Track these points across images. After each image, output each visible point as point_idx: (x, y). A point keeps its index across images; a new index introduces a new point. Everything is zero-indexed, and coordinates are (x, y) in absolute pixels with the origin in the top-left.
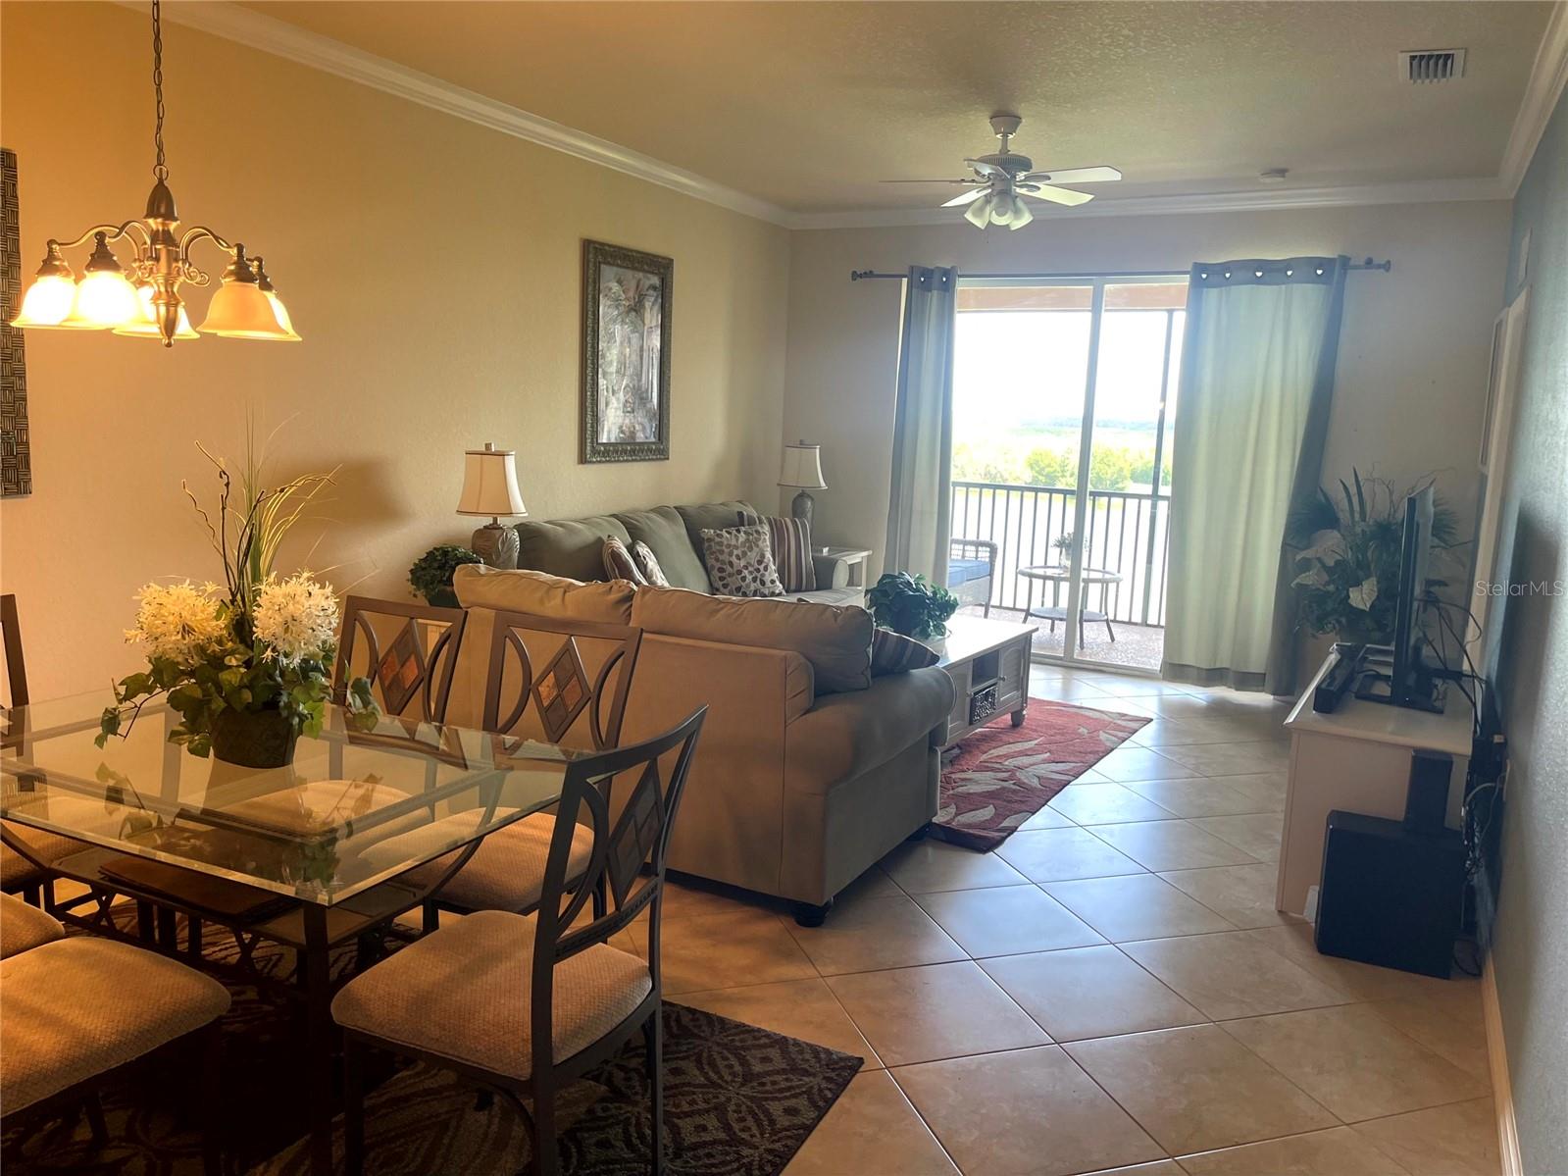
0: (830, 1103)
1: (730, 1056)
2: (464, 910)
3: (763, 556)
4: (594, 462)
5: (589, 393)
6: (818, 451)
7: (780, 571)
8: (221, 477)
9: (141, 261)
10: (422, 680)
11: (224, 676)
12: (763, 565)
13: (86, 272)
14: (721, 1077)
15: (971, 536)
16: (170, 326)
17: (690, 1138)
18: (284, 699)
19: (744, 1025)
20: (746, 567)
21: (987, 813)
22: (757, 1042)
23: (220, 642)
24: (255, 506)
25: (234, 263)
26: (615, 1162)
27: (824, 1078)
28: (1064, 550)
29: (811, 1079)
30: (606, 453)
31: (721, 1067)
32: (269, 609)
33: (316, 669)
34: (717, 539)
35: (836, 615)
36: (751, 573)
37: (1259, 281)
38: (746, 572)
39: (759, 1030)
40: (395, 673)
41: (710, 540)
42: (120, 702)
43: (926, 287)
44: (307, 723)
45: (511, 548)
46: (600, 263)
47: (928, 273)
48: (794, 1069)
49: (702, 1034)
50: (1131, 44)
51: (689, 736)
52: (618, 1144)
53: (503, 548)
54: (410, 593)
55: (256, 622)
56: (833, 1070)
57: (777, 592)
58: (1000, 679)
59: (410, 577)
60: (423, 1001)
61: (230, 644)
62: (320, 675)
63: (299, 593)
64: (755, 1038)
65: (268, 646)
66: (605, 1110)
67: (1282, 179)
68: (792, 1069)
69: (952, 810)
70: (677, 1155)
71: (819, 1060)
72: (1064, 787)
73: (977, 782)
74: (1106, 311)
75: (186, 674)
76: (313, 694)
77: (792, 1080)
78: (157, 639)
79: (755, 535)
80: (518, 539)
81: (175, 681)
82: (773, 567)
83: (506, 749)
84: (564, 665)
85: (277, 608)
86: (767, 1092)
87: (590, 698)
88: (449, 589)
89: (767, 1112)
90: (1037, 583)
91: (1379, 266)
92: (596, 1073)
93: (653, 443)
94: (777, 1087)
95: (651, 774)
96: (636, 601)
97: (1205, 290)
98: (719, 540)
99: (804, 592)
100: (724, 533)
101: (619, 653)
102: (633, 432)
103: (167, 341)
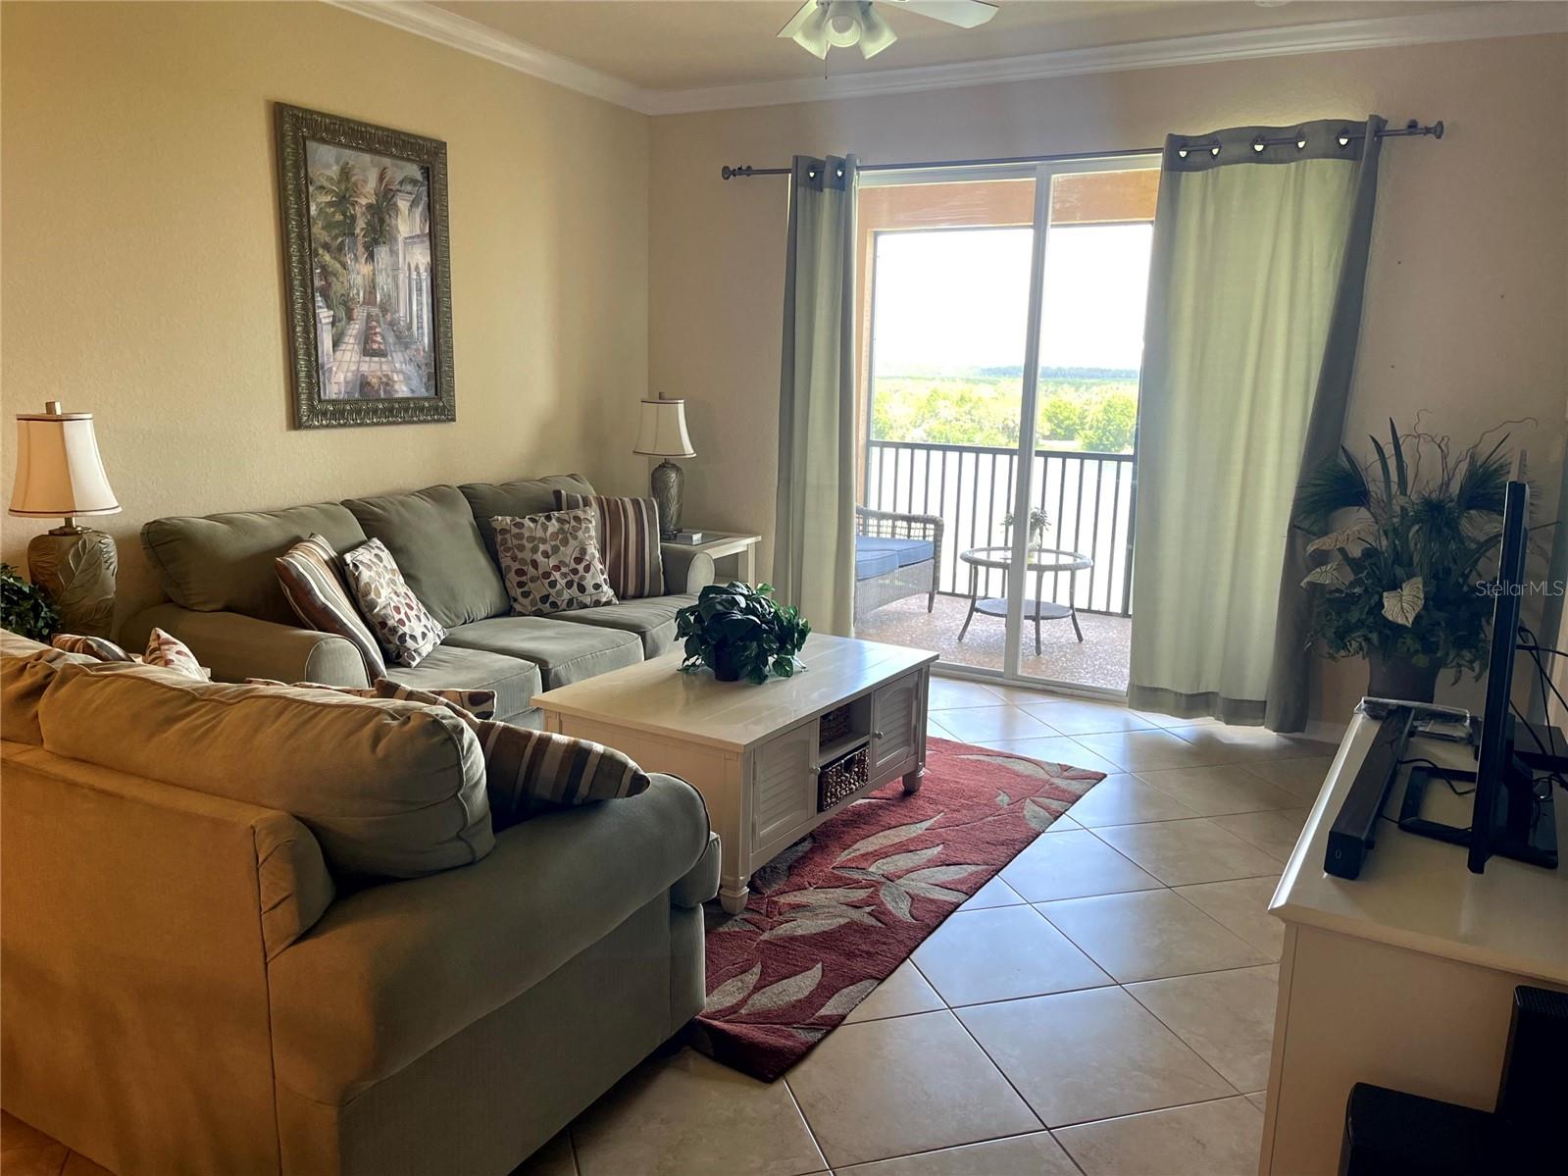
3: (583, 551)
4: (315, 427)
6: (681, 408)
7: (611, 571)
12: (583, 565)
21: (806, 983)
30: (337, 413)
34: (515, 530)
36: (564, 575)
37: (1258, 158)
38: (557, 575)
41: (504, 531)
43: (816, 185)
46: (304, 139)
47: (817, 166)
57: (604, 600)
58: (875, 736)
69: (753, 978)
72: (946, 917)
73: (813, 913)
79: (573, 523)
82: (600, 567)
91: (1427, 131)
93: (426, 399)
97: (1184, 173)
98: (518, 531)
99: (648, 597)
100: (527, 522)
102: (388, 384)
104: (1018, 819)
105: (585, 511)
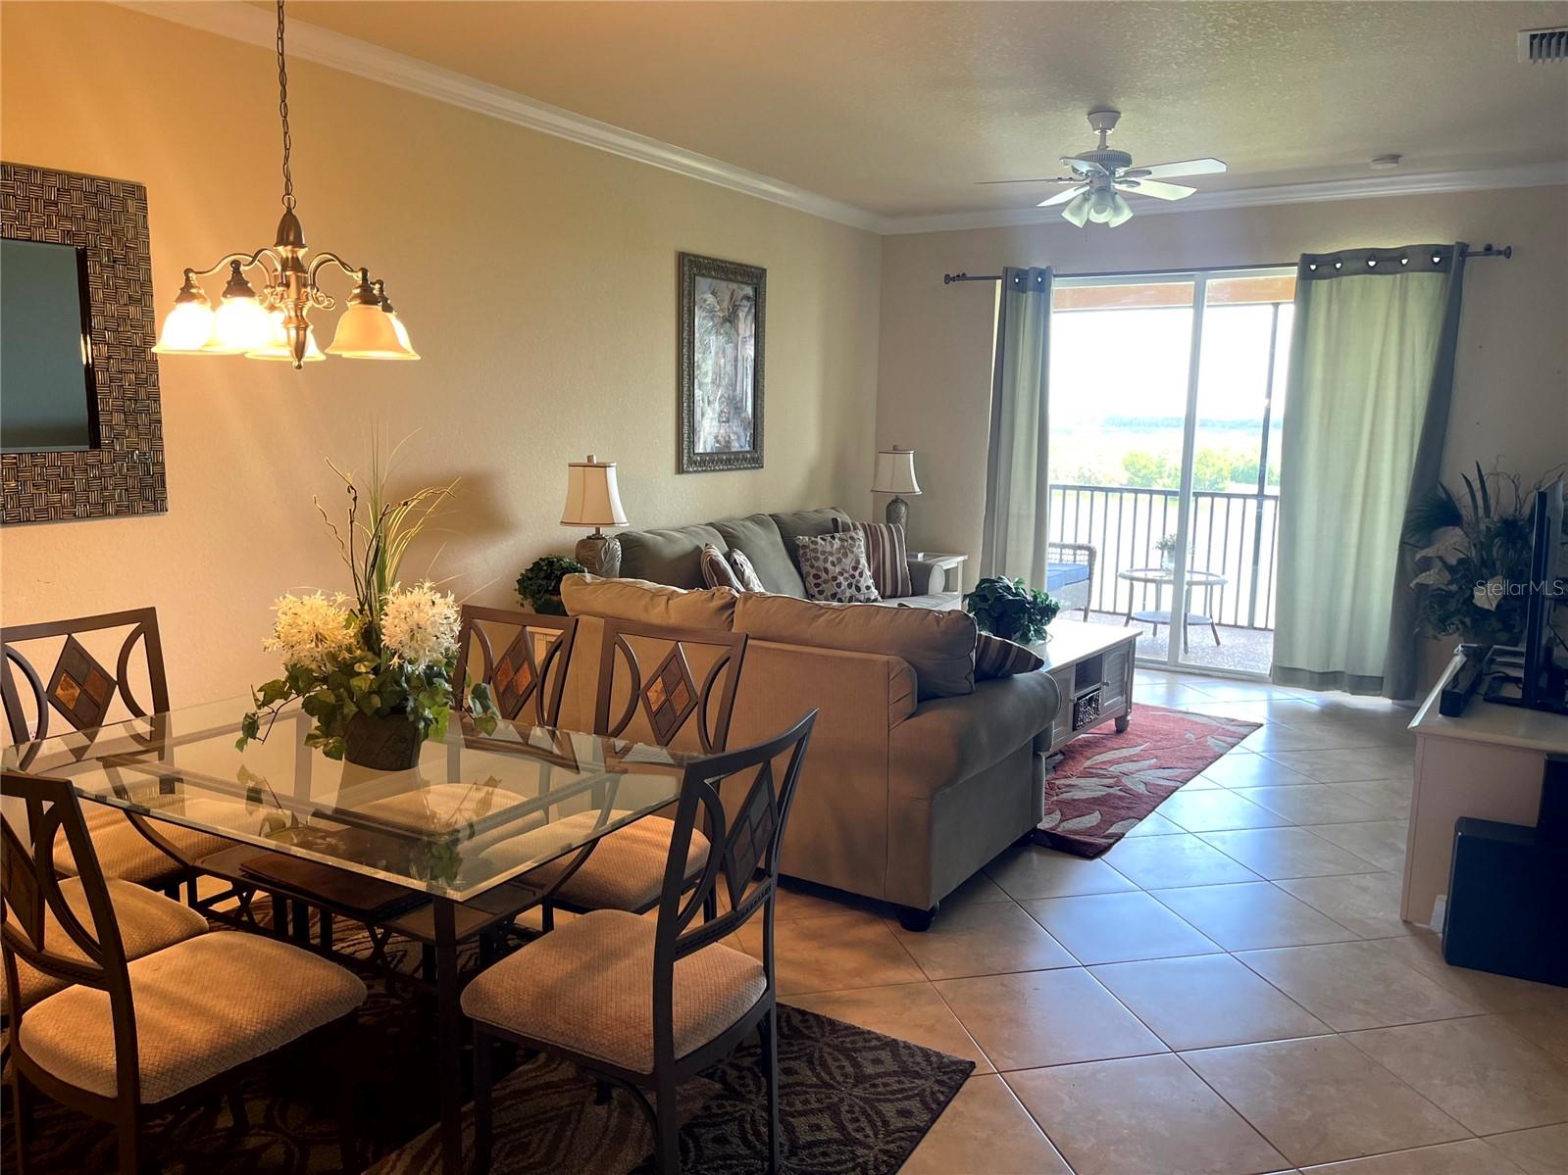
0: (943, 1106)
1: (840, 1056)
2: (581, 910)
3: (858, 562)
4: (691, 473)
5: (685, 405)
6: (911, 455)
7: (876, 577)
8: (349, 492)
9: (272, 287)
10: (536, 685)
11: (355, 682)
12: (859, 571)
13: (223, 299)
14: (833, 1078)
15: (1069, 540)
16: (300, 350)
17: (805, 1137)
18: (411, 703)
19: (855, 1028)
20: (841, 574)
21: (1093, 819)
22: (867, 1044)
23: (349, 650)
24: (381, 519)
25: (360, 287)
26: (731, 1157)
27: (937, 1081)
28: (1166, 552)
29: (923, 1081)
30: (703, 463)
31: (833, 1068)
32: (395, 618)
33: (440, 675)
34: (811, 546)
35: (938, 620)
36: (846, 579)
37: (1371, 271)
38: (841, 578)
39: (869, 1032)
40: (508, 680)
41: (804, 547)
42: (259, 707)
43: (1021, 288)
44: (433, 726)
45: (613, 558)
46: (694, 275)
47: (1022, 275)
48: (905, 1072)
49: (812, 1035)
50: (1236, 32)
51: (800, 740)
52: (734, 1140)
53: (605, 557)
54: (517, 602)
55: (383, 630)
56: (945, 1073)
57: (873, 598)
58: (1104, 684)
59: (517, 587)
60: (548, 997)
61: (359, 652)
62: (443, 681)
63: (423, 602)
64: (865, 1040)
65: (395, 653)
66: (720, 1107)
67: (1394, 165)
68: (903, 1072)
69: (1057, 816)
70: (793, 1153)
71: (930, 1063)
72: (1172, 793)
73: (1082, 789)
74: (1209, 306)
75: (320, 681)
76: (437, 700)
77: (903, 1083)
78: (293, 647)
79: (850, 541)
80: (619, 549)
81: (310, 686)
82: (869, 574)
83: (616, 753)
84: (671, 670)
85: (403, 616)
86: (880, 1093)
87: (697, 703)
88: (555, 598)
89: (879, 1113)
90: (1139, 586)
91: (1499, 253)
92: (710, 1071)
93: (747, 452)
94: (889, 1089)
95: (765, 775)
96: (739, 607)
97: (1314, 281)
98: (813, 546)
99: (900, 597)
100: (819, 540)
101: (725, 658)
102: (728, 442)
103: (297, 363)
104: (1206, 748)
105: (856, 533)
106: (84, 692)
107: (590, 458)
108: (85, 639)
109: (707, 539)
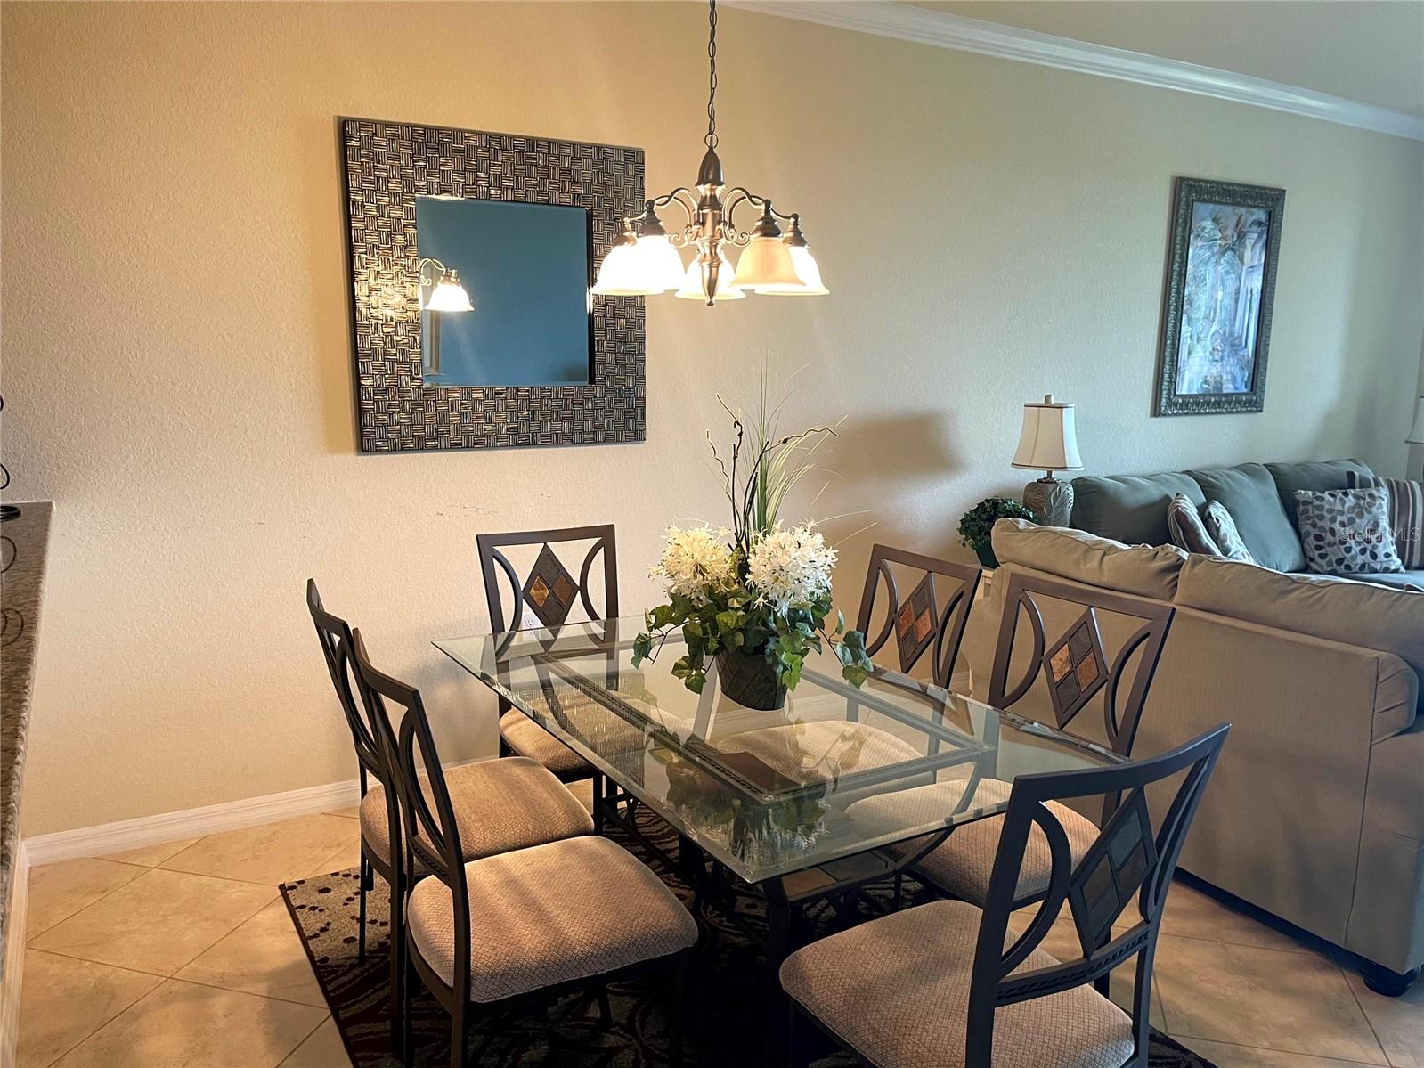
3: (1377, 524)
4: (1169, 415)
5: (1168, 342)
7: (1400, 543)
8: (735, 428)
9: (690, 226)
10: (935, 635)
11: (724, 617)
12: (1376, 536)
16: (712, 287)
18: (771, 646)
20: (1352, 537)
23: (726, 584)
24: (761, 456)
25: (762, 219)
30: (1185, 405)
32: (760, 557)
34: (1317, 503)
36: (1359, 543)
38: (1352, 542)
40: (910, 625)
41: (1306, 503)
42: (650, 629)
44: (786, 673)
45: (1064, 503)
46: (1193, 201)
51: (1201, 760)
53: (1054, 504)
54: (960, 541)
55: (750, 569)
57: (1393, 568)
59: (960, 526)
62: (805, 626)
65: (760, 592)
75: (697, 611)
76: (797, 645)
78: (674, 576)
79: (1368, 500)
80: (1072, 494)
82: (1390, 539)
84: (1081, 637)
85: (767, 556)
87: (1106, 681)
93: (1244, 394)
98: (1319, 503)
100: (1326, 495)
101: (1145, 633)
102: (1221, 383)
103: (709, 300)
105: (1378, 491)
106: (552, 593)
107: (1047, 398)
108: (558, 548)
109: (1179, 487)
